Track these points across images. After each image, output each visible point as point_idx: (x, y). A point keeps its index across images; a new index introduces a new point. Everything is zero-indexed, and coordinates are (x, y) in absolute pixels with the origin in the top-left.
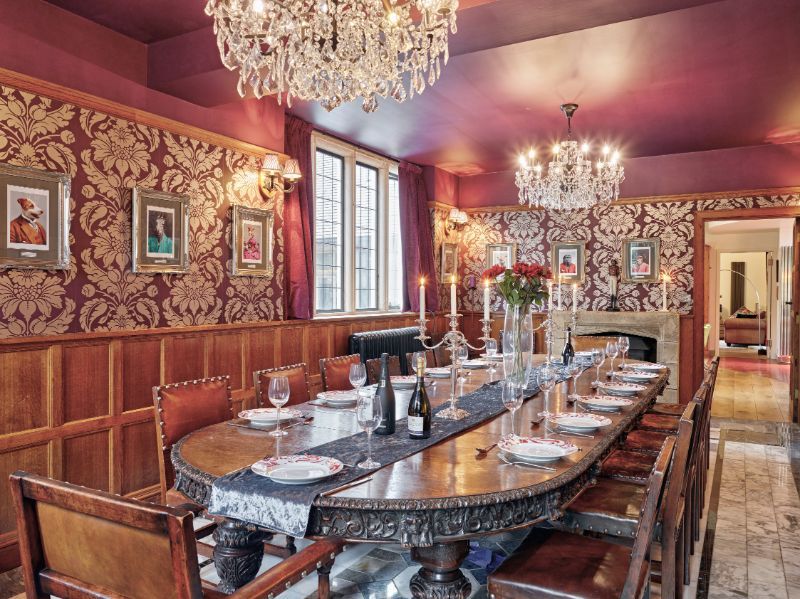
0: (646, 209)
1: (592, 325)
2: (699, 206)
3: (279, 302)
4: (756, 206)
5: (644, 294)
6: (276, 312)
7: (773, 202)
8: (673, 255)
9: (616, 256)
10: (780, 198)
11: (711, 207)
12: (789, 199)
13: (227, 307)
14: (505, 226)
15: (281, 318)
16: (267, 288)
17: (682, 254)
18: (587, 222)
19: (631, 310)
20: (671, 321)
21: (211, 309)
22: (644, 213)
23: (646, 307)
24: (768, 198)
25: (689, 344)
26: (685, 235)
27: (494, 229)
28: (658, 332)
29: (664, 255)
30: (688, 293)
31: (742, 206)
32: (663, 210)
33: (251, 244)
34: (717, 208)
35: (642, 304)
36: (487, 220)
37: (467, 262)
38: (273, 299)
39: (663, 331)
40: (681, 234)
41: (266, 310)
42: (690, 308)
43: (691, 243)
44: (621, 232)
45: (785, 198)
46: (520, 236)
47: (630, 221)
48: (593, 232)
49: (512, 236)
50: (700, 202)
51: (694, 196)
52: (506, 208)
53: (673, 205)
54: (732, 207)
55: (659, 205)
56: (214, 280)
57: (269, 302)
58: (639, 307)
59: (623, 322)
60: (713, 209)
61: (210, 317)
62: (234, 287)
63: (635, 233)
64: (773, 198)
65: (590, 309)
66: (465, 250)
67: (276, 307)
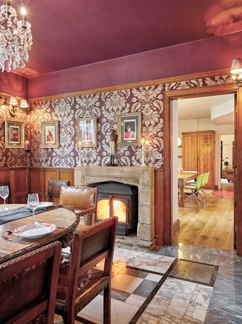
0: (133, 92)
1: (98, 176)
2: (166, 88)
4: (205, 85)
5: (132, 154)
7: (216, 81)
8: (150, 125)
9: (115, 127)
10: (221, 78)
11: (174, 88)
12: (227, 78)
14: (52, 110)
17: (156, 124)
18: (98, 104)
19: (125, 165)
20: (146, 173)
22: (132, 95)
23: (134, 163)
24: (213, 78)
25: (160, 191)
26: (158, 110)
27: (47, 112)
28: (138, 181)
29: (144, 125)
30: (160, 152)
31: (195, 86)
32: (143, 93)
34: (178, 88)
35: (131, 161)
36: (43, 106)
37: (33, 134)
39: (141, 181)
40: (155, 109)
42: (161, 164)
43: (162, 116)
44: (118, 110)
45: (224, 77)
46: (61, 116)
47: (123, 101)
48: (101, 111)
49: (56, 116)
50: (167, 85)
51: (163, 80)
52: (53, 97)
53: (150, 88)
54: (188, 87)
55: (141, 89)
58: (129, 163)
59: (116, 174)
60: (176, 89)
63: (127, 110)
64: (217, 78)
65: (100, 165)
66: (32, 127)
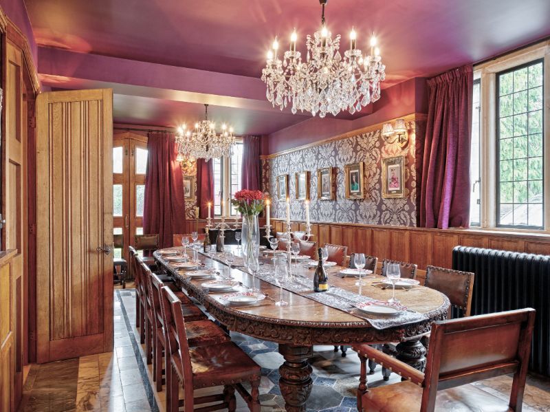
3: (413, 214)
6: (411, 221)
13: (382, 216)
15: (415, 225)
16: (405, 205)
21: (375, 216)
33: (393, 179)
38: (409, 212)
41: (404, 219)
56: (376, 201)
57: (407, 214)
61: (374, 220)
62: (386, 205)
67: (411, 218)
